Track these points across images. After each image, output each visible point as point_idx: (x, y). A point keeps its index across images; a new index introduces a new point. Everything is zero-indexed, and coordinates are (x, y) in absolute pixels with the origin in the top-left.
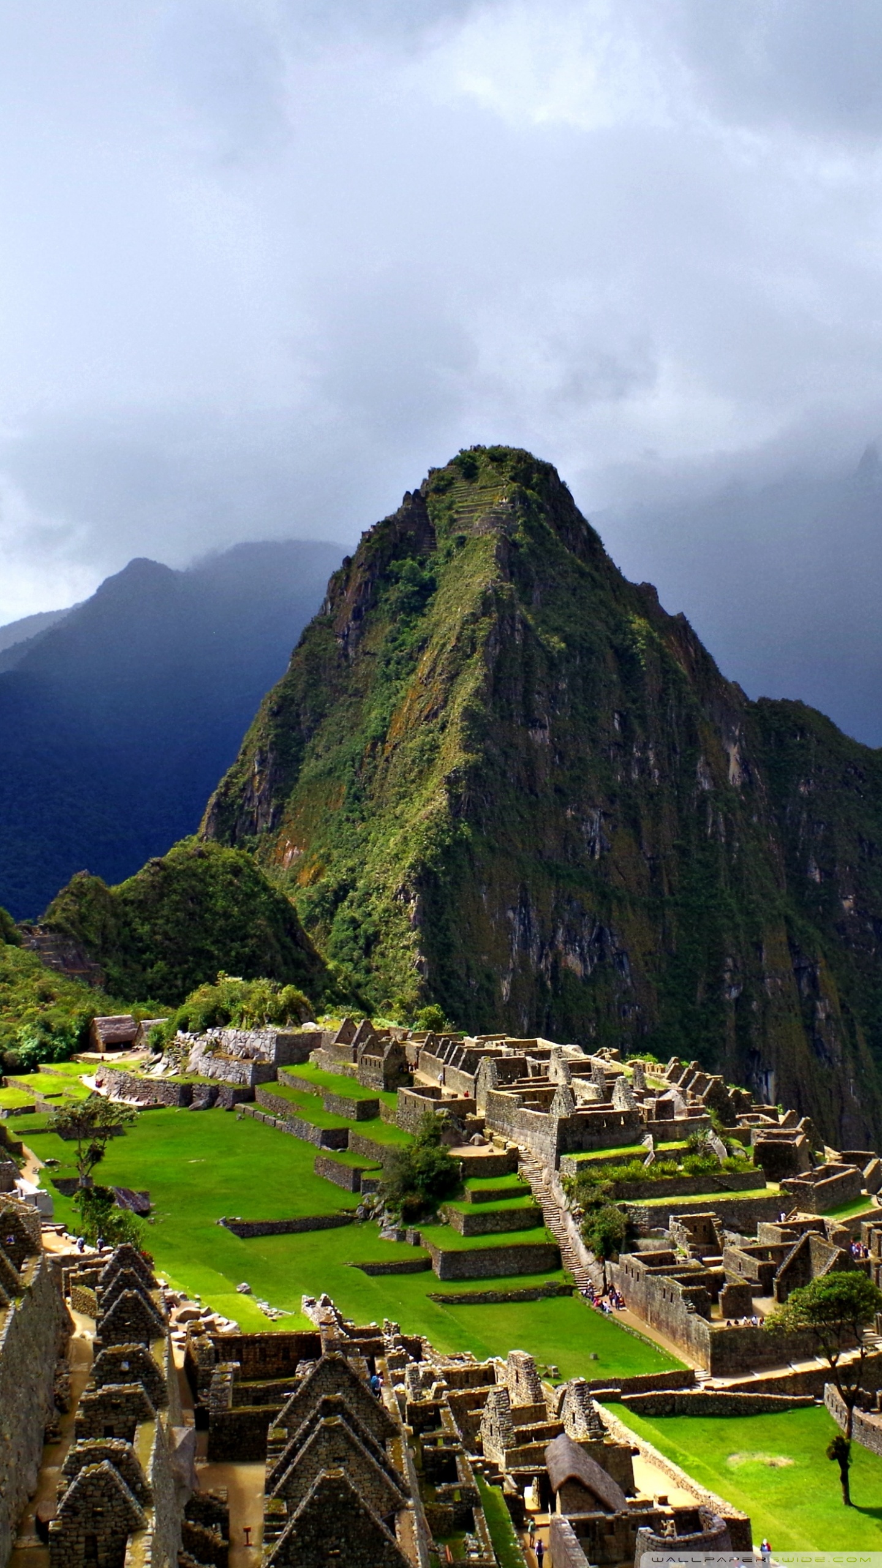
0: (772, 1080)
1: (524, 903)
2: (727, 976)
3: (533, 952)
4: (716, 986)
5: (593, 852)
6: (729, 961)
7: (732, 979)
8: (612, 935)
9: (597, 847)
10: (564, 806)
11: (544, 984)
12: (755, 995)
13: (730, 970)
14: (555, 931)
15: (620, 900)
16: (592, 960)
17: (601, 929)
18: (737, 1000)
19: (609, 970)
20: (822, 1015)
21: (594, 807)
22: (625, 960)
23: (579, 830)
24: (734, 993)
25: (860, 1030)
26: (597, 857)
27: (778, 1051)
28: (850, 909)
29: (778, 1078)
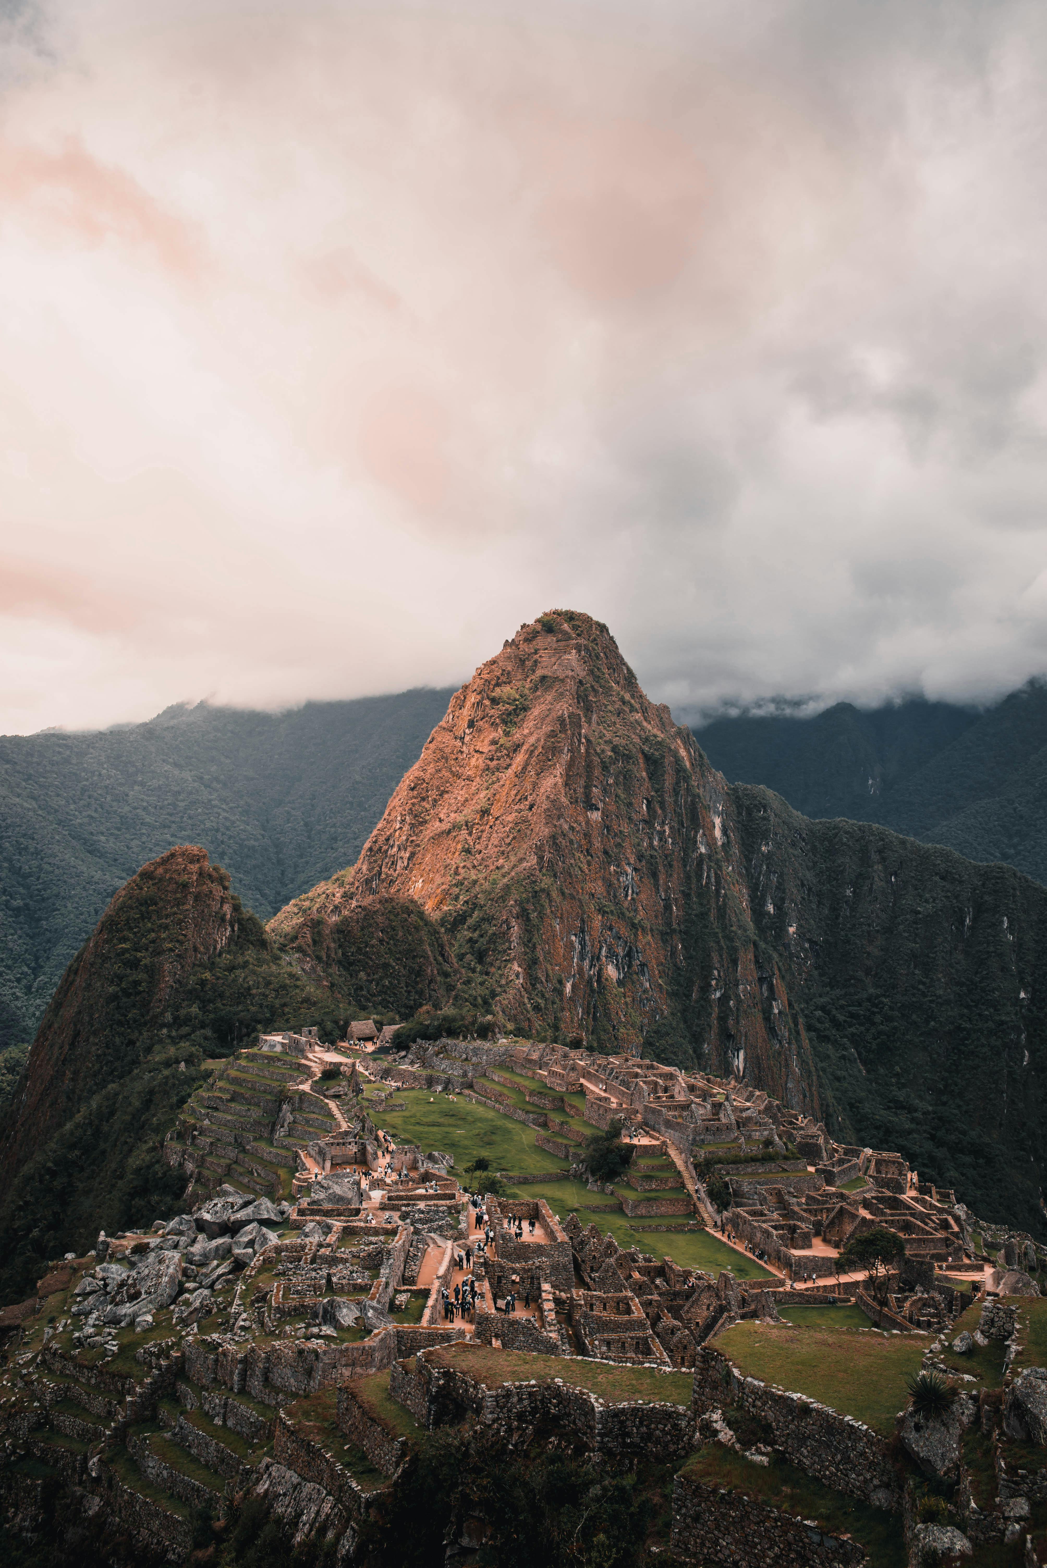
0: (742, 1054)
1: (583, 931)
2: (714, 983)
3: (586, 963)
4: (706, 989)
5: (627, 895)
6: (716, 972)
7: (717, 985)
8: (637, 952)
9: (630, 891)
10: (609, 864)
11: (592, 986)
12: (733, 997)
13: (715, 979)
14: (600, 949)
15: (643, 929)
16: (624, 969)
17: (630, 947)
18: (719, 998)
19: (635, 976)
20: (776, 1011)
21: (629, 864)
22: (646, 969)
23: (618, 880)
24: (718, 994)
25: (801, 1020)
26: (629, 898)
27: (746, 1036)
28: (794, 933)
29: (746, 1054)
